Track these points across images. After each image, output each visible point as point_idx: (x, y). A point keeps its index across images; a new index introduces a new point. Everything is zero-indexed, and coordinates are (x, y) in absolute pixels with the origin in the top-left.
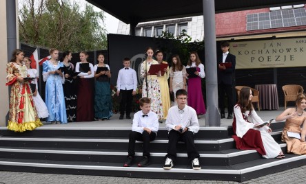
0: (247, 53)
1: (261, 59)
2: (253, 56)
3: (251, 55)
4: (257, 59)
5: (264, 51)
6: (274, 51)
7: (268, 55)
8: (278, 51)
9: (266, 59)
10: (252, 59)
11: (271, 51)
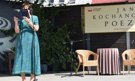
0: (101, 17)
1: (115, 23)
2: (106, 20)
3: (104, 19)
4: (110, 23)
5: (118, 15)
6: (127, 16)
7: (121, 19)
8: (130, 16)
9: (119, 23)
10: (106, 23)
11: (123, 16)
